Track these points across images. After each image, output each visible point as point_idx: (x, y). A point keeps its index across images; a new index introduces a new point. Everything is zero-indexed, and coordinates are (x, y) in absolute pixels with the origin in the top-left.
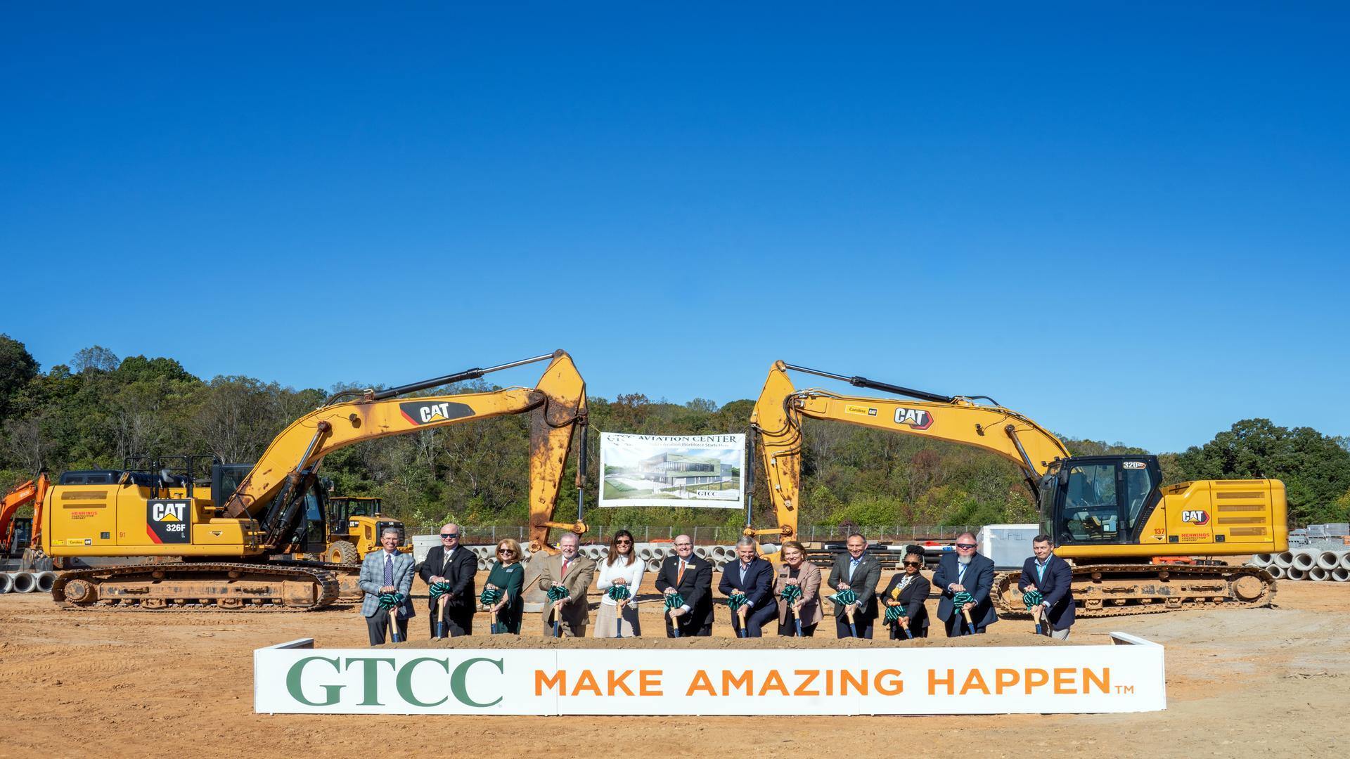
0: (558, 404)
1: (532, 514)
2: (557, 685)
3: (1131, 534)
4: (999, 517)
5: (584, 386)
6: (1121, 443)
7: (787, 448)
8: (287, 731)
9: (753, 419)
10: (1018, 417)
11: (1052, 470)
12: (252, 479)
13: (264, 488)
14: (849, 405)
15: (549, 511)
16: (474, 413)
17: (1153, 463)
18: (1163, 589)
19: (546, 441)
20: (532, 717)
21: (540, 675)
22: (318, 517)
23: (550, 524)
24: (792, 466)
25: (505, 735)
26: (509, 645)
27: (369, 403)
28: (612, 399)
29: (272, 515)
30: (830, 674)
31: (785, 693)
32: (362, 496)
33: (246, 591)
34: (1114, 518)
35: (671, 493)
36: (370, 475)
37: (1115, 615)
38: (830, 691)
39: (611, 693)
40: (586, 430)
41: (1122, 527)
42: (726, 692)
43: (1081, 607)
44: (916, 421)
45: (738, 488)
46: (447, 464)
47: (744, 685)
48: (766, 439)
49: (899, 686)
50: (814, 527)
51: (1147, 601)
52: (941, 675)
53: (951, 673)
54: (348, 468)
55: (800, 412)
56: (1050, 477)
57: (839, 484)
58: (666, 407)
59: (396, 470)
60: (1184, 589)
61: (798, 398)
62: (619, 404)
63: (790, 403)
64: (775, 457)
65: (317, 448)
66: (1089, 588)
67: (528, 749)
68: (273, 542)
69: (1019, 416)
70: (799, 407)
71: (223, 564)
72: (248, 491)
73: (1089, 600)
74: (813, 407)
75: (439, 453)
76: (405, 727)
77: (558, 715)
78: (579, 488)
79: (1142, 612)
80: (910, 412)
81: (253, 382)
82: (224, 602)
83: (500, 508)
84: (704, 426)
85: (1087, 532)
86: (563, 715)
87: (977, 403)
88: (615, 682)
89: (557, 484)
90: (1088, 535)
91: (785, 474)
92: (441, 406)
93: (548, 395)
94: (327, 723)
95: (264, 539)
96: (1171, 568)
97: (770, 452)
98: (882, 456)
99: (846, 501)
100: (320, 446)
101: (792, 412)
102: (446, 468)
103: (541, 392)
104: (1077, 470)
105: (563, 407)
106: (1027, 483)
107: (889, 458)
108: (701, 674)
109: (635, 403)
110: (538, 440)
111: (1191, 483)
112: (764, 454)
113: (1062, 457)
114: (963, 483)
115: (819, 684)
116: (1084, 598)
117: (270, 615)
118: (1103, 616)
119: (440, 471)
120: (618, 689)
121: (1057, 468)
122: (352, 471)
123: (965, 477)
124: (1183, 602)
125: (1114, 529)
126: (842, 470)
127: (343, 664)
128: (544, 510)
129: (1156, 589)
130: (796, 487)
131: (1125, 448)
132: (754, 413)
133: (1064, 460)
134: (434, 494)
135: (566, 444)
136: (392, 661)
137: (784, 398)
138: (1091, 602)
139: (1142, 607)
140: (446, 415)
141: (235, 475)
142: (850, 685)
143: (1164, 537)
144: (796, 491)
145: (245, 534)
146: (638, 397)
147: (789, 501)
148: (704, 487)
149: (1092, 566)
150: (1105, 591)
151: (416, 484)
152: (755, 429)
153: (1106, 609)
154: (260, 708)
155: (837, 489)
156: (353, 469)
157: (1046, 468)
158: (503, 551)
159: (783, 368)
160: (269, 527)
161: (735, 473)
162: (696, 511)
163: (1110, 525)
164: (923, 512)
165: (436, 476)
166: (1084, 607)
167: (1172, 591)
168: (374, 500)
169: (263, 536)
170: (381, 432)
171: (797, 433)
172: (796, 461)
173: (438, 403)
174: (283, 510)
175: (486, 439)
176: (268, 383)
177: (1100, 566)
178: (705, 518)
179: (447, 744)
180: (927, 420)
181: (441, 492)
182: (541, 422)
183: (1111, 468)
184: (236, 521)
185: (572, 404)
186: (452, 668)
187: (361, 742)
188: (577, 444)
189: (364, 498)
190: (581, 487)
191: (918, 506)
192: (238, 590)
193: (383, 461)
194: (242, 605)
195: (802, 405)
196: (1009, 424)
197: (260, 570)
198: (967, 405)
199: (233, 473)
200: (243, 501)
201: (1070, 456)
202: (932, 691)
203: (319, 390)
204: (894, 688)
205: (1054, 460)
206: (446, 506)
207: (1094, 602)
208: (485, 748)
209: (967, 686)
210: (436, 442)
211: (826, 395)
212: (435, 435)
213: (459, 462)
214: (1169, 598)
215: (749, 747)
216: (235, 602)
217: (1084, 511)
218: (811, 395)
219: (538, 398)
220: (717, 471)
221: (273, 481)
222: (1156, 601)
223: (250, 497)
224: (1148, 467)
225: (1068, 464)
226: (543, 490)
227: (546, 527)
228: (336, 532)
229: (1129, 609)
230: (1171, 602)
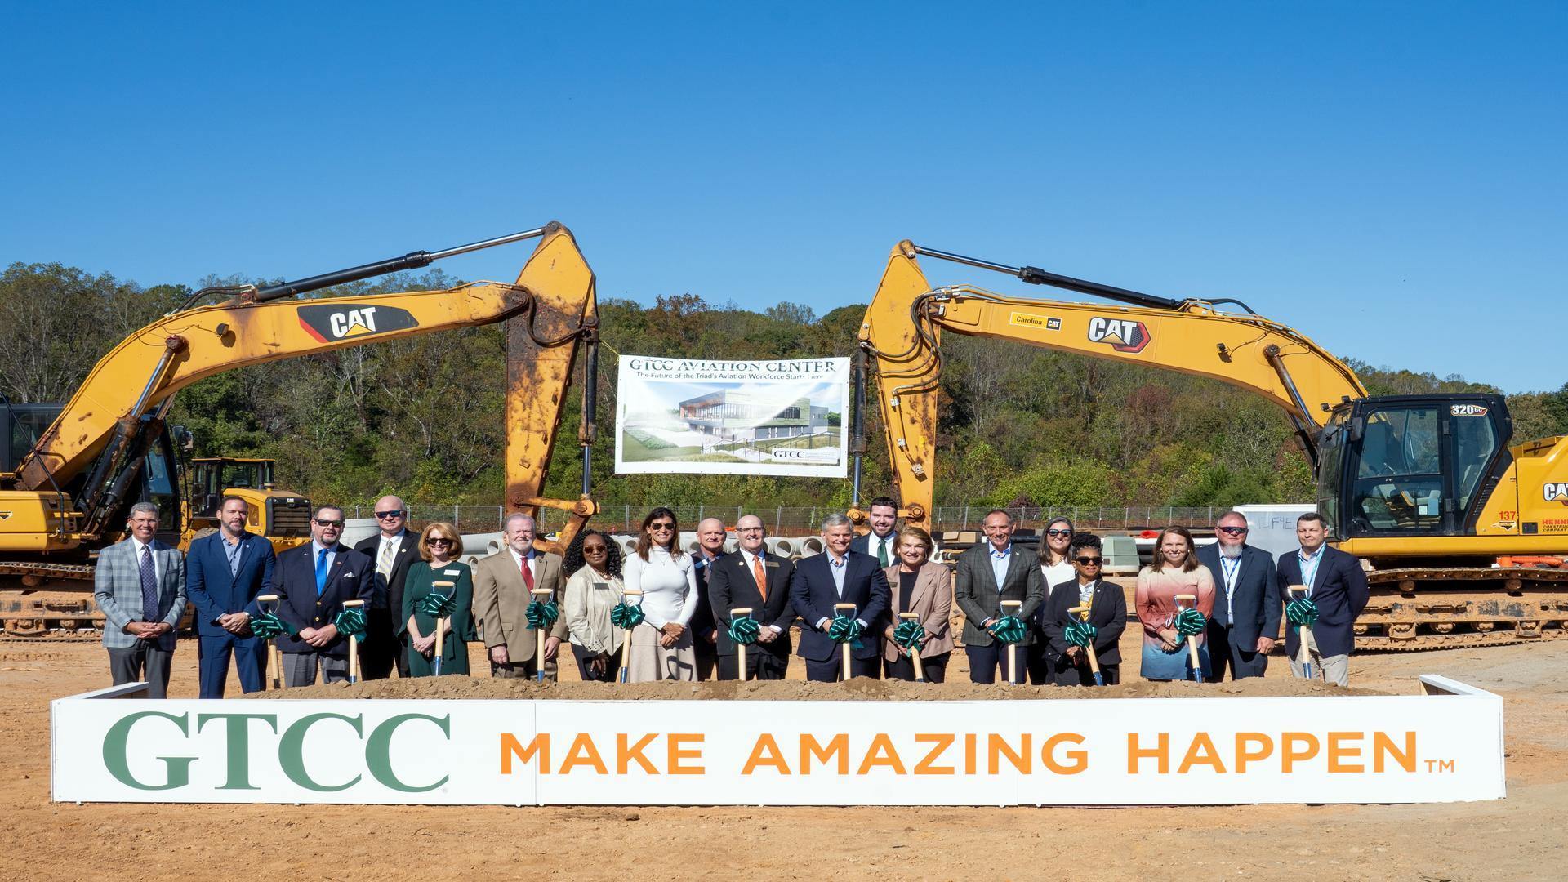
0: (551, 309)
1: (509, 484)
2: (536, 757)
3: (1462, 519)
4: (1264, 494)
5: (593, 281)
6: (1458, 376)
7: (918, 381)
8: (102, 831)
9: (862, 335)
10: (1285, 332)
11: (1339, 417)
12: (61, 430)
13: (81, 443)
14: (1015, 312)
15: (537, 480)
16: (417, 324)
17: (1496, 405)
18: (1512, 607)
19: (532, 367)
20: (495, 809)
21: (509, 742)
22: (167, 490)
23: (537, 501)
24: (925, 410)
25: (451, 837)
26: (459, 694)
27: (248, 306)
28: (648, 304)
29: (93, 486)
30: (971, 740)
31: (900, 770)
32: (247, 456)
33: (50, 607)
34: (1435, 495)
35: (731, 453)
36: (260, 423)
37: (1436, 649)
38: (971, 768)
39: (622, 769)
40: (596, 351)
41: (1449, 508)
42: (805, 768)
43: (1382, 635)
44: (1123, 339)
45: (838, 445)
46: (383, 406)
47: (835, 757)
48: (884, 367)
49: (1082, 757)
50: (967, 508)
51: (1486, 626)
52: (1148, 742)
53: (1164, 738)
54: (224, 411)
55: (938, 323)
56: (1336, 428)
57: (1009, 441)
58: (735, 316)
59: (302, 416)
60: (1545, 608)
61: (935, 301)
62: (660, 310)
63: (922, 309)
64: (898, 395)
65: (166, 379)
66: (1396, 605)
67: (485, 858)
68: (95, 529)
69: (1287, 331)
70: (936, 315)
71: (14, 565)
72: (55, 447)
73: (1395, 624)
74: (958, 315)
75: (372, 388)
76: (290, 824)
77: (537, 806)
78: (584, 444)
79: (1478, 643)
80: (1113, 324)
81: (73, 273)
82: (16, 625)
83: (468, 477)
84: (794, 346)
85: (1393, 515)
86: (545, 805)
87: (1220, 310)
88: (629, 753)
89: (549, 437)
90: (1394, 522)
91: (913, 421)
92: (363, 311)
93: (534, 293)
94: (166, 817)
95: (80, 525)
96: (1526, 573)
97: (889, 387)
98: (1078, 396)
99: (1019, 466)
100: (169, 376)
101: (925, 323)
102: (382, 413)
103: (524, 290)
104: (1378, 417)
105: (559, 315)
106: (1299, 438)
107: (1090, 399)
108: (766, 740)
109: (684, 310)
110: (519, 367)
111: (1559, 439)
112: (879, 390)
113: (1354, 396)
114: (1207, 439)
115: (954, 756)
116: (1387, 621)
117: (88, 646)
118: (1417, 650)
119: (374, 416)
120: (633, 764)
121: (1345, 415)
122: (231, 418)
123: (1210, 429)
124: (1544, 628)
125: (1436, 512)
126: (1012, 417)
127: (193, 723)
128: (529, 478)
129: (1502, 607)
130: (931, 443)
131: (1465, 385)
132: (865, 324)
133: (1357, 401)
134: (363, 454)
135: (563, 373)
136: (272, 719)
137: (912, 301)
138: (1398, 627)
139: (1478, 636)
140: (372, 326)
141: (35, 421)
142: (1003, 759)
143: (1515, 525)
144: (931, 449)
145: (49, 516)
146: (689, 301)
147: (919, 466)
148: (785, 444)
149: (1400, 570)
150: (1420, 610)
151: (335, 438)
152: (866, 350)
153: (1421, 639)
154: (59, 795)
155: (1006, 447)
156: (234, 414)
157: (1329, 415)
158: (434, 541)
159: (911, 253)
160: (88, 505)
161: (834, 421)
162: (781, 481)
163: (1428, 505)
164: (1141, 485)
165: (367, 425)
166: (1387, 635)
167: (1526, 610)
168: (263, 462)
169: (79, 519)
170: (267, 353)
171: (933, 357)
172: (930, 402)
173: (359, 307)
174: (111, 478)
175: (446, 366)
176: (97, 276)
177: (1413, 570)
178: (794, 493)
179: (356, 851)
180: (1140, 337)
181: (374, 450)
182: (524, 337)
183: (1432, 415)
184: (35, 495)
185: (574, 310)
186: (368, 730)
187: (218, 849)
188: (582, 374)
189: (251, 460)
190: (588, 441)
191: (1134, 475)
192: (38, 605)
193: (282, 400)
194: (44, 630)
195: (941, 312)
196: (1270, 344)
197: (72, 574)
198: (1204, 313)
199: (30, 418)
200: (47, 462)
201: (1366, 394)
202: (1133, 768)
203: (179, 286)
204: (1073, 762)
205: (1341, 402)
206: (382, 474)
207: (1403, 627)
208: (415, 857)
209: (1190, 759)
210: (365, 370)
211: (980, 297)
212: (365, 359)
213: (403, 402)
214: (1521, 622)
215: (838, 856)
216: (32, 626)
217: (1389, 483)
218: (955, 297)
219: (520, 299)
220: (805, 418)
221: (95, 431)
222: (1500, 626)
223: (57, 458)
224: (1491, 414)
225: (1363, 408)
226: (527, 447)
227: (531, 506)
228: (203, 514)
229: (1458, 639)
230: (1524, 629)
